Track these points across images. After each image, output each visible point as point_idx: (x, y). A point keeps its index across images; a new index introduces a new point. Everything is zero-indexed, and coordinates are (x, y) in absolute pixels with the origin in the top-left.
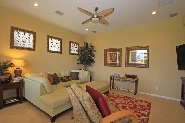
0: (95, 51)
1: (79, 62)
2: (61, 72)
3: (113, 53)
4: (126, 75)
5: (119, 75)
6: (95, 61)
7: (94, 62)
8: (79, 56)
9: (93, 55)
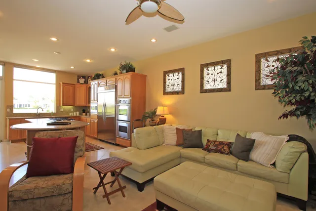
2: (219, 132)
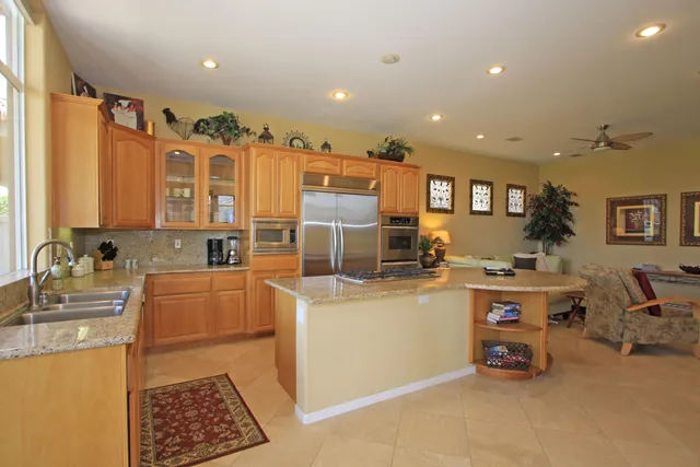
0: (576, 205)
1: (527, 234)
3: (636, 210)
4: (683, 268)
5: (657, 267)
6: (574, 231)
7: (571, 233)
8: (528, 220)
9: (570, 217)
